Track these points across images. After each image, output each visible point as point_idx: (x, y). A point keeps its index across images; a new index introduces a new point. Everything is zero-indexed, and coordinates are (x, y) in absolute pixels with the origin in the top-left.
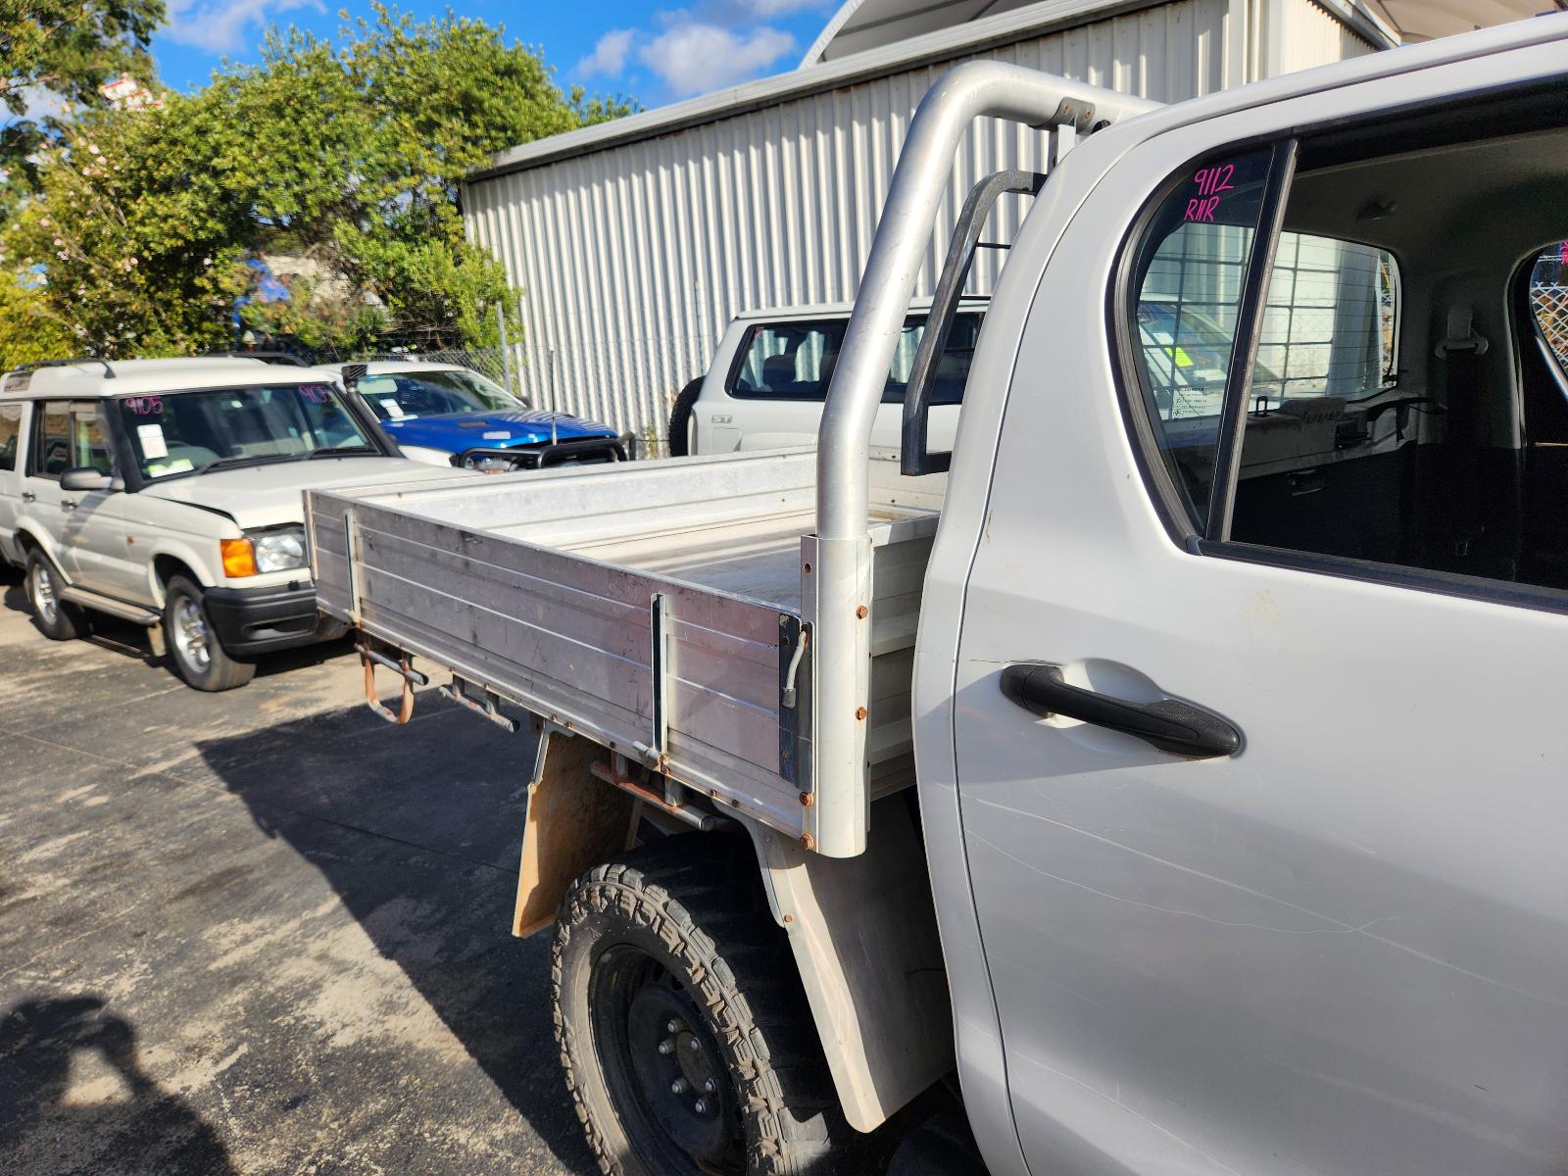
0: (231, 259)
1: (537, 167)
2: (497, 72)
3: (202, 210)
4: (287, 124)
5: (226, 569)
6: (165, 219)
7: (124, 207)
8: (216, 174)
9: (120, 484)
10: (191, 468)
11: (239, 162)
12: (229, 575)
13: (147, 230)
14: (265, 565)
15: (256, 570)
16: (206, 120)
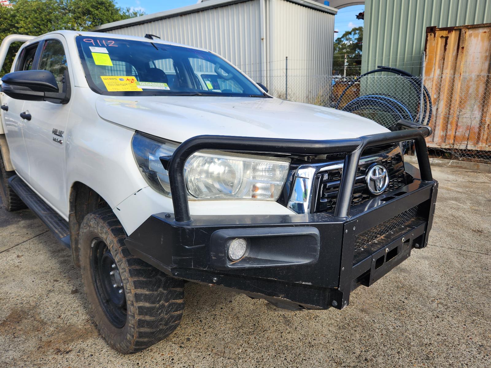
2: (98, 3)
4: (37, 15)
11: (23, 25)
16: (15, 13)
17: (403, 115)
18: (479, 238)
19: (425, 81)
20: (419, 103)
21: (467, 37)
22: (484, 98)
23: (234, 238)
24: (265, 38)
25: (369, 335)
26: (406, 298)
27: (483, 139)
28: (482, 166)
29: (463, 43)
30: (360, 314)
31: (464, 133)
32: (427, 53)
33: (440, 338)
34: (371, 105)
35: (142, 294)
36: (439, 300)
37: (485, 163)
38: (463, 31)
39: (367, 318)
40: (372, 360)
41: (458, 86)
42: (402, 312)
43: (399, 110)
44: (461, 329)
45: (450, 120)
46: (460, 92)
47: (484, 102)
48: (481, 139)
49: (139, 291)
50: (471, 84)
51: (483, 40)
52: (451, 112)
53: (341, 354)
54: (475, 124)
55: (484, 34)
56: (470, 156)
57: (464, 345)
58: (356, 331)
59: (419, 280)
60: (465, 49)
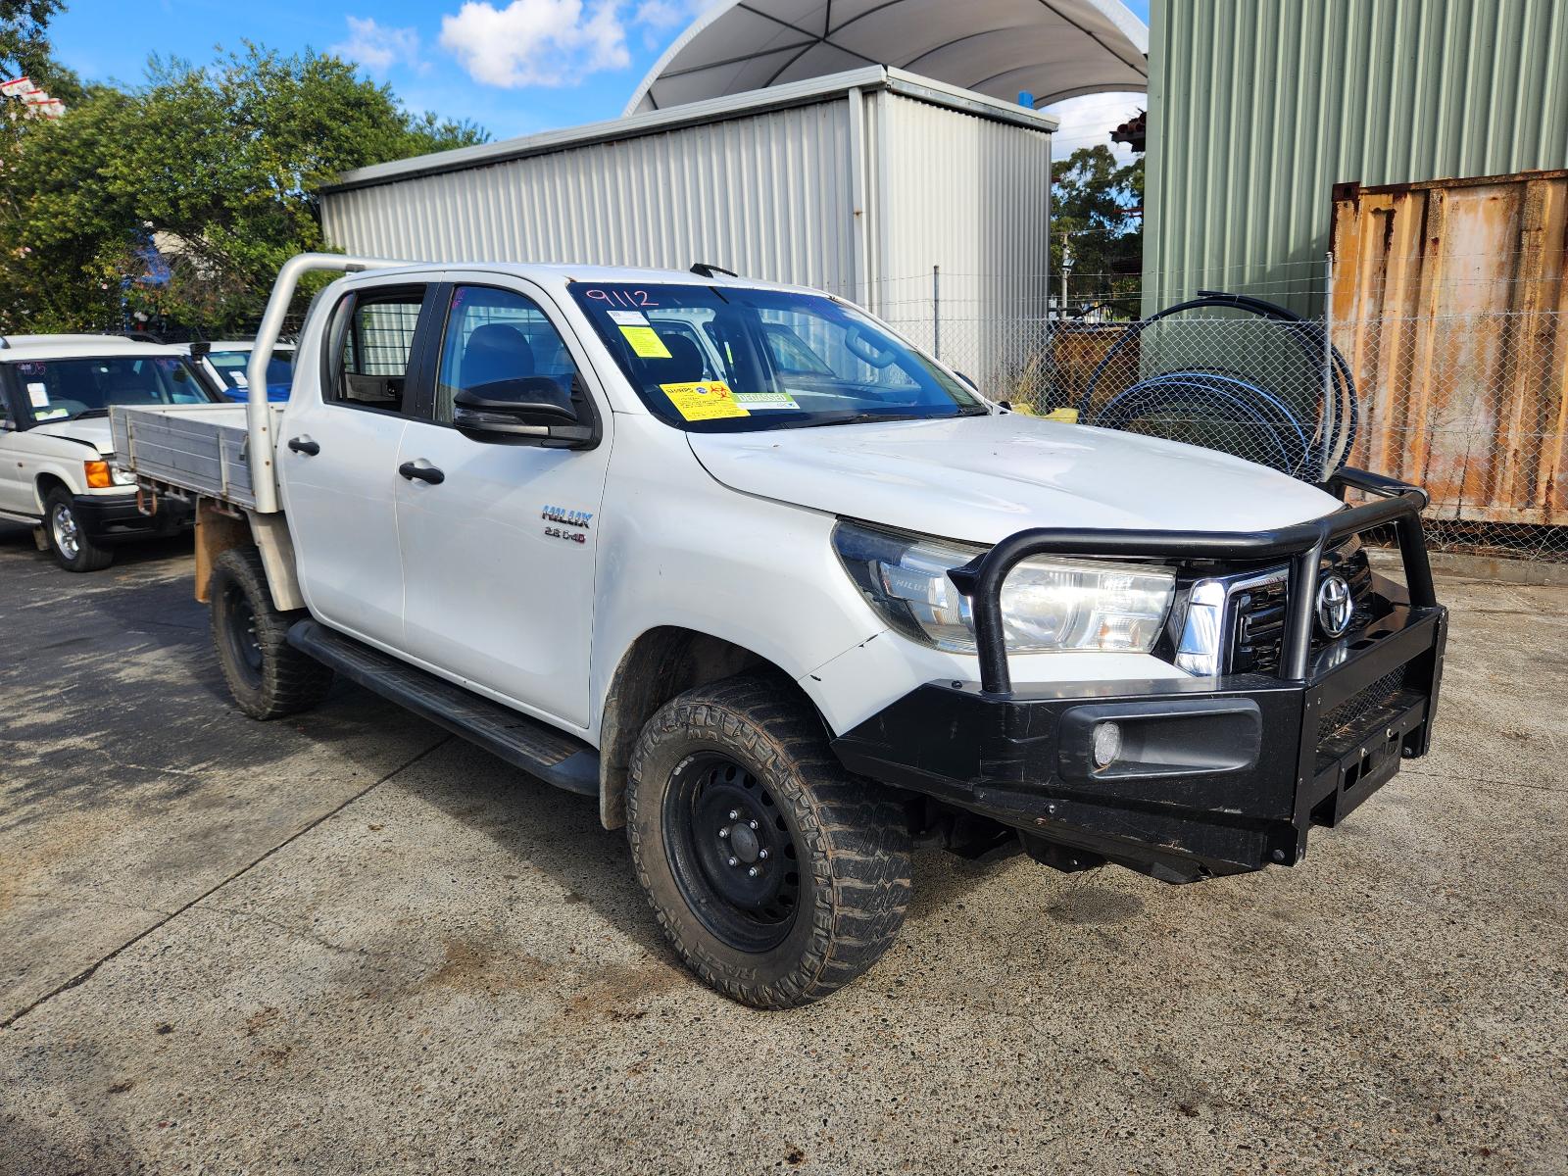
0: (113, 250)
1: (382, 184)
2: (348, 104)
3: (88, 210)
4: (163, 140)
5: (89, 482)
6: (55, 216)
7: (19, 202)
8: (102, 179)
9: (13, 425)
10: (66, 415)
11: (121, 172)
12: (92, 486)
13: (40, 224)
14: (119, 478)
15: (112, 483)
16: (93, 134)
17: (1276, 428)
18: (1522, 752)
19: (1333, 332)
20: (1322, 395)
21: (1445, 212)
22: (1502, 377)
23: (1103, 722)
24: (864, 210)
25: (1307, 962)
26: (1372, 888)
27: (1502, 489)
28: (1505, 566)
29: (1436, 227)
30: (1274, 922)
31: (1448, 477)
32: (1337, 255)
33: (1466, 961)
34: (1186, 400)
35: (850, 861)
36: (1449, 890)
37: (1510, 558)
38: (1435, 196)
39: (1291, 929)
40: (1324, 1007)
41: (1426, 343)
42: (1369, 915)
43: (1265, 415)
44: (1509, 943)
45: (1410, 439)
46: (1434, 362)
47: (1500, 389)
48: (1497, 490)
49: (844, 854)
50: (1461, 339)
51: (1489, 220)
52: (1411, 416)
53: (1253, 998)
54: (1479, 449)
55: (1492, 203)
56: (1468, 540)
57: (1519, 973)
58: (1273, 955)
59: (1392, 850)
60: (1441, 243)
